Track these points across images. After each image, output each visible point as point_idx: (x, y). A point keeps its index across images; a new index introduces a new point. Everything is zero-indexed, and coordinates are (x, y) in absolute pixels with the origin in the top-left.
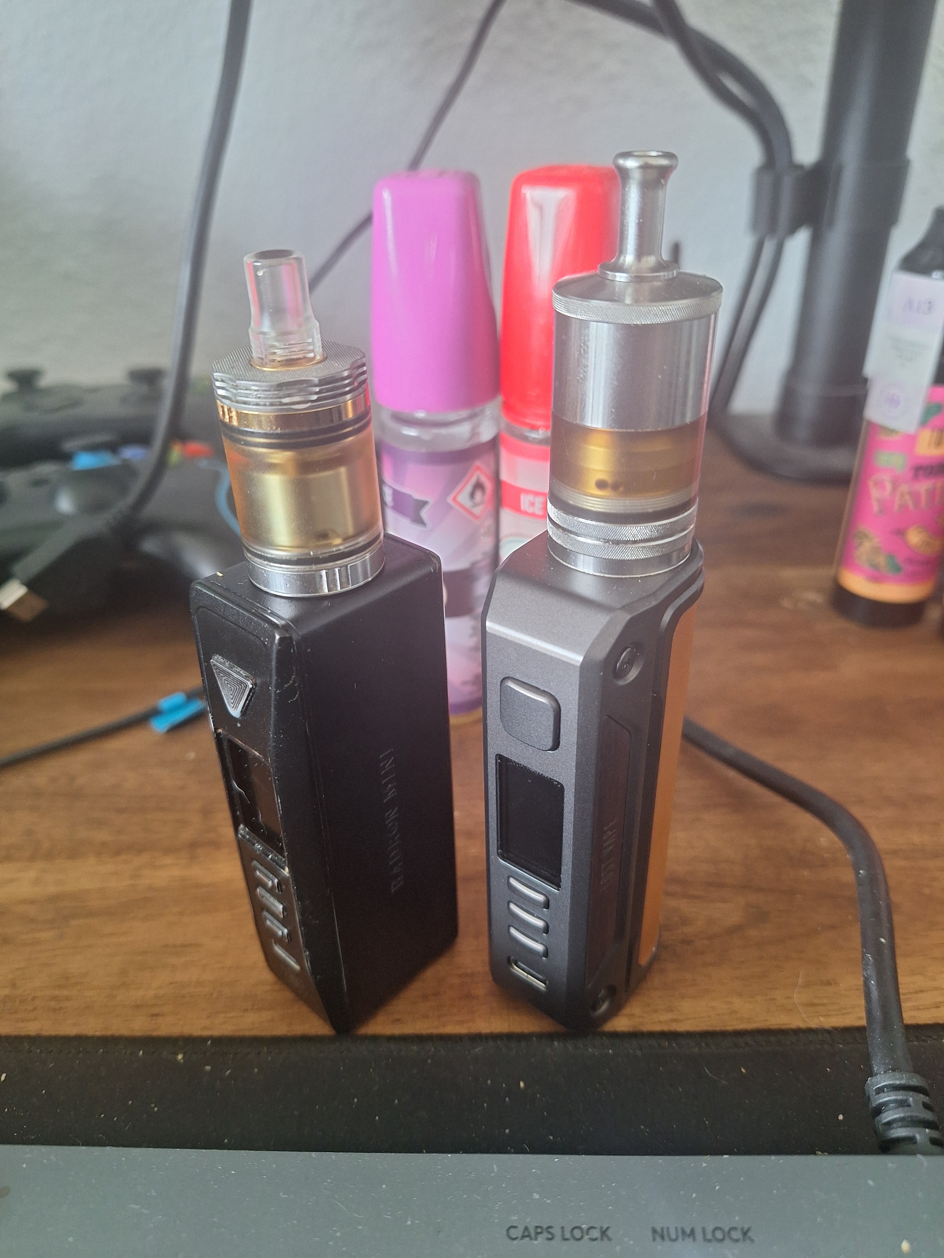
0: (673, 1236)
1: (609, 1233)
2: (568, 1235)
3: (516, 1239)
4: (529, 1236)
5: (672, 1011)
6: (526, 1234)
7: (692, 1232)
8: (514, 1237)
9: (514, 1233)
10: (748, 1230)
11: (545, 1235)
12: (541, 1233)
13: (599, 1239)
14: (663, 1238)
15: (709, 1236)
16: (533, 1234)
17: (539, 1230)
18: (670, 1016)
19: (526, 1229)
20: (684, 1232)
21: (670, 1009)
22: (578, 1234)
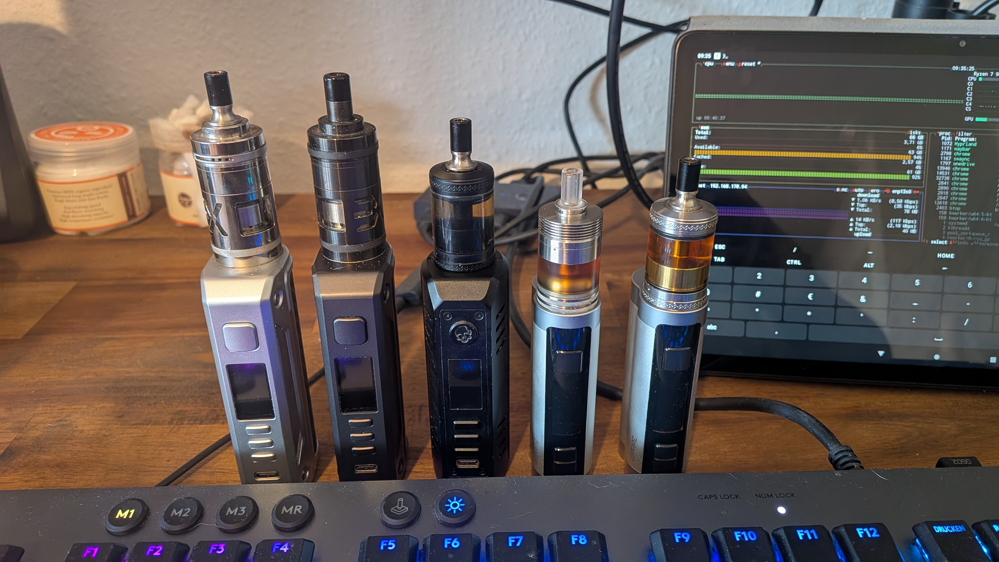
0: (765, 496)
1: (739, 496)
4: (708, 498)
7: (771, 495)
8: (702, 498)
10: (793, 494)
11: (714, 497)
13: (735, 498)
14: (760, 497)
15: (778, 496)
17: (711, 496)
19: (706, 496)
20: (768, 495)
22: (726, 497)
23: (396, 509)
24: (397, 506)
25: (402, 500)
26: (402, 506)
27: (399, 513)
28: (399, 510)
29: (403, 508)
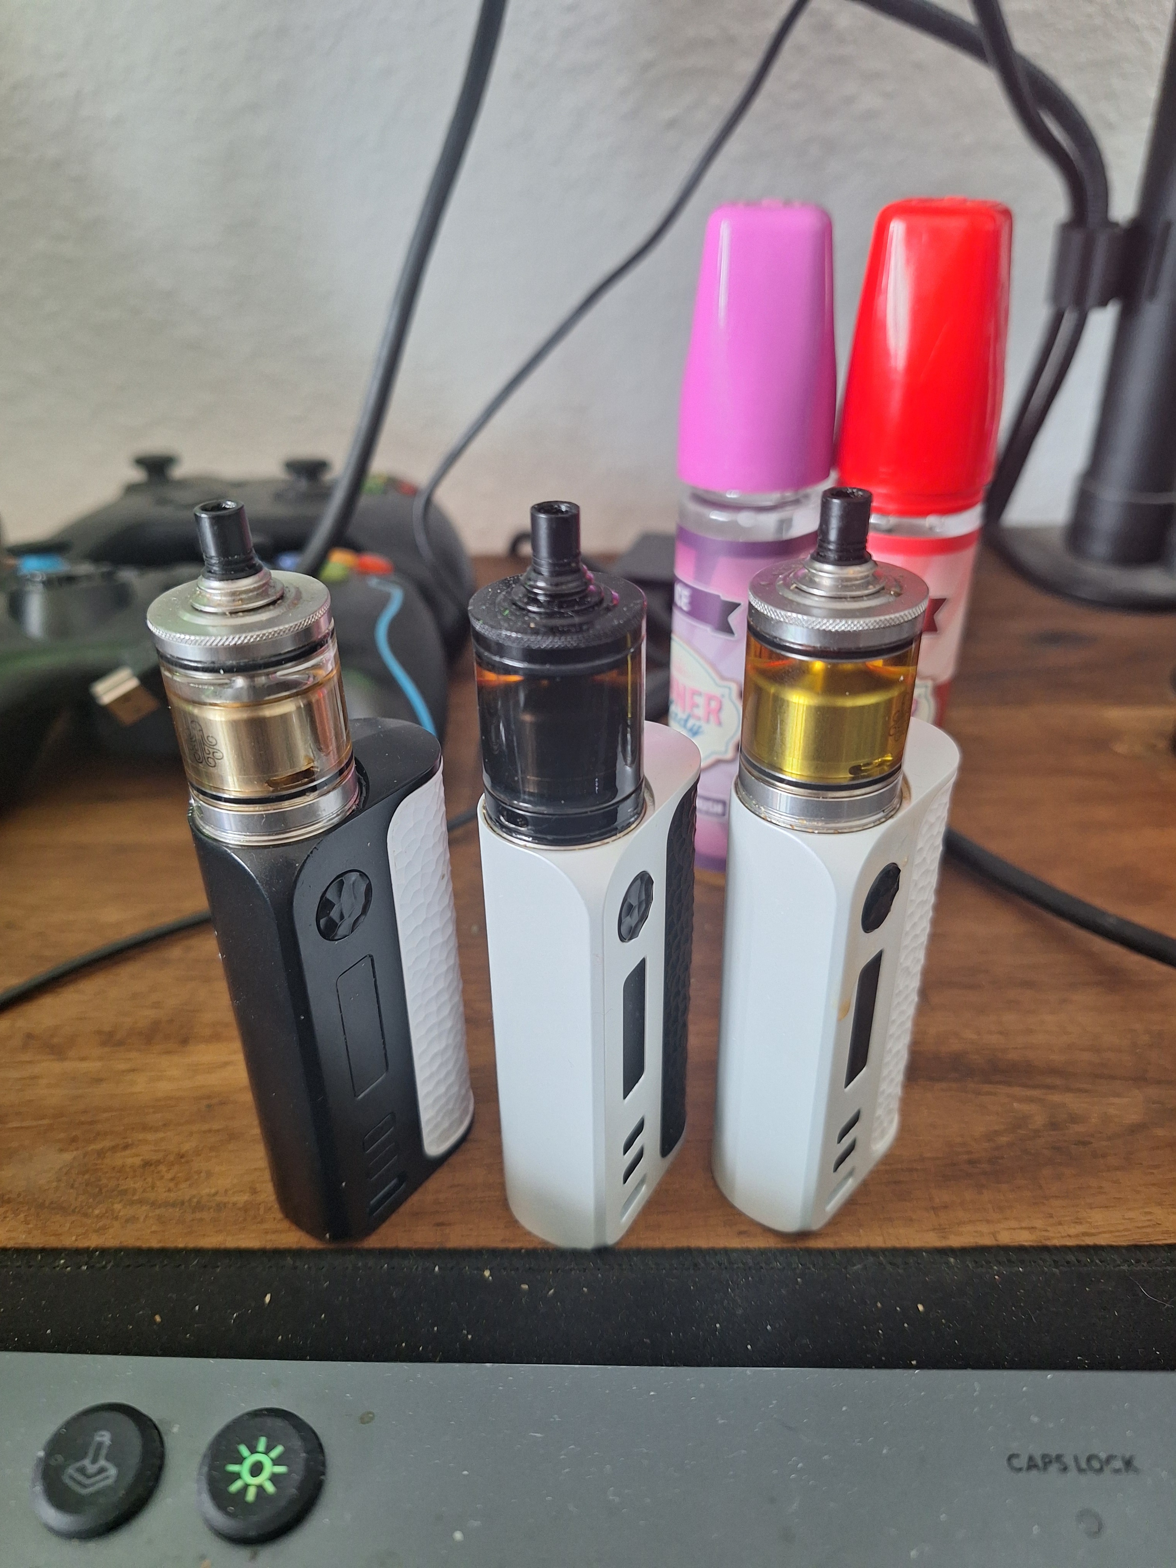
1: (1136, 1463)
2: (1084, 1465)
3: (1020, 1469)
4: (1036, 1466)
5: (1081, 1223)
6: (1032, 1465)
8: (1019, 1467)
9: (1016, 1463)
11: (1055, 1464)
12: (1050, 1462)
13: (1123, 1470)
16: (1040, 1463)
17: (1047, 1460)
18: (1081, 1229)
21: (1078, 1221)
22: (1096, 1464)
23: (82, 1471)
24: (86, 1462)
25: (105, 1437)
26: (102, 1462)
27: (85, 1486)
28: (89, 1477)
29: (102, 1470)
